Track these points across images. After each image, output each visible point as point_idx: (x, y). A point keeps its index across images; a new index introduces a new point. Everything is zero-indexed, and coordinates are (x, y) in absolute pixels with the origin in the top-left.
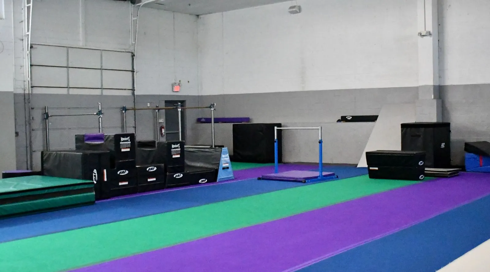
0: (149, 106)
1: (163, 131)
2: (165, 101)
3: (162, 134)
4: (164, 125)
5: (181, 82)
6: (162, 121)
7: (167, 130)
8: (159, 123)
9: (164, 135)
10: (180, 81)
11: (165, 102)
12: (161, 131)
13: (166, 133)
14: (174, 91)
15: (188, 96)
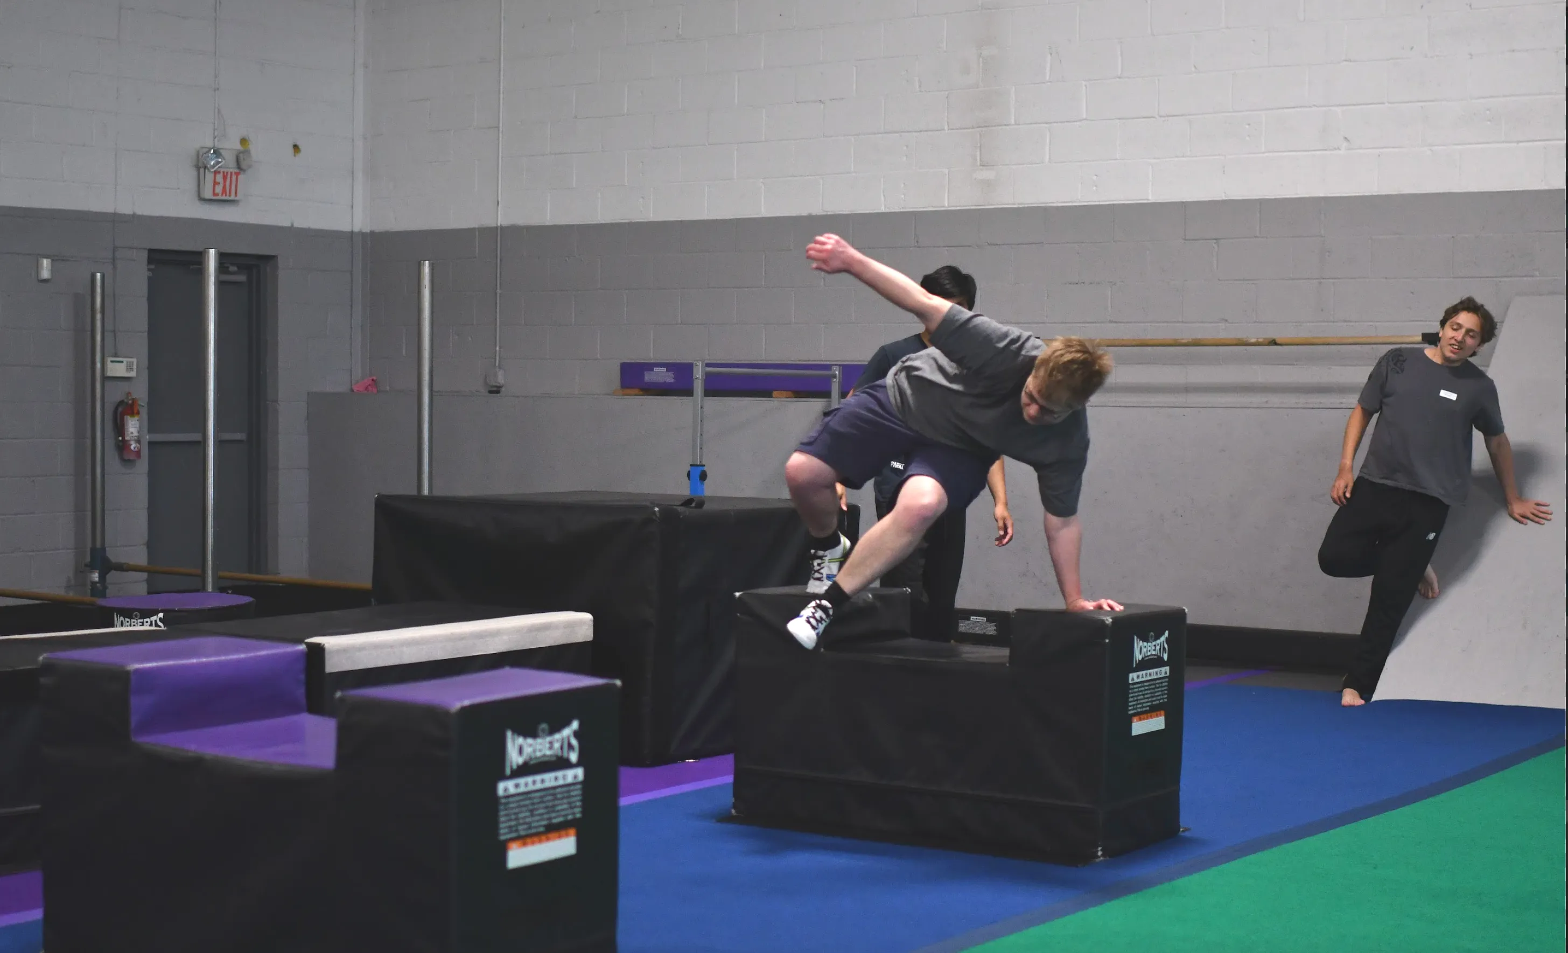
0: (45, 274)
1: (133, 427)
2: (151, 251)
3: (122, 446)
4: (141, 393)
5: (252, 148)
6: (129, 368)
7: (153, 425)
8: (105, 378)
9: (138, 453)
10: (244, 141)
11: (150, 261)
12: (120, 429)
13: (151, 444)
14: (202, 196)
15: (291, 231)
